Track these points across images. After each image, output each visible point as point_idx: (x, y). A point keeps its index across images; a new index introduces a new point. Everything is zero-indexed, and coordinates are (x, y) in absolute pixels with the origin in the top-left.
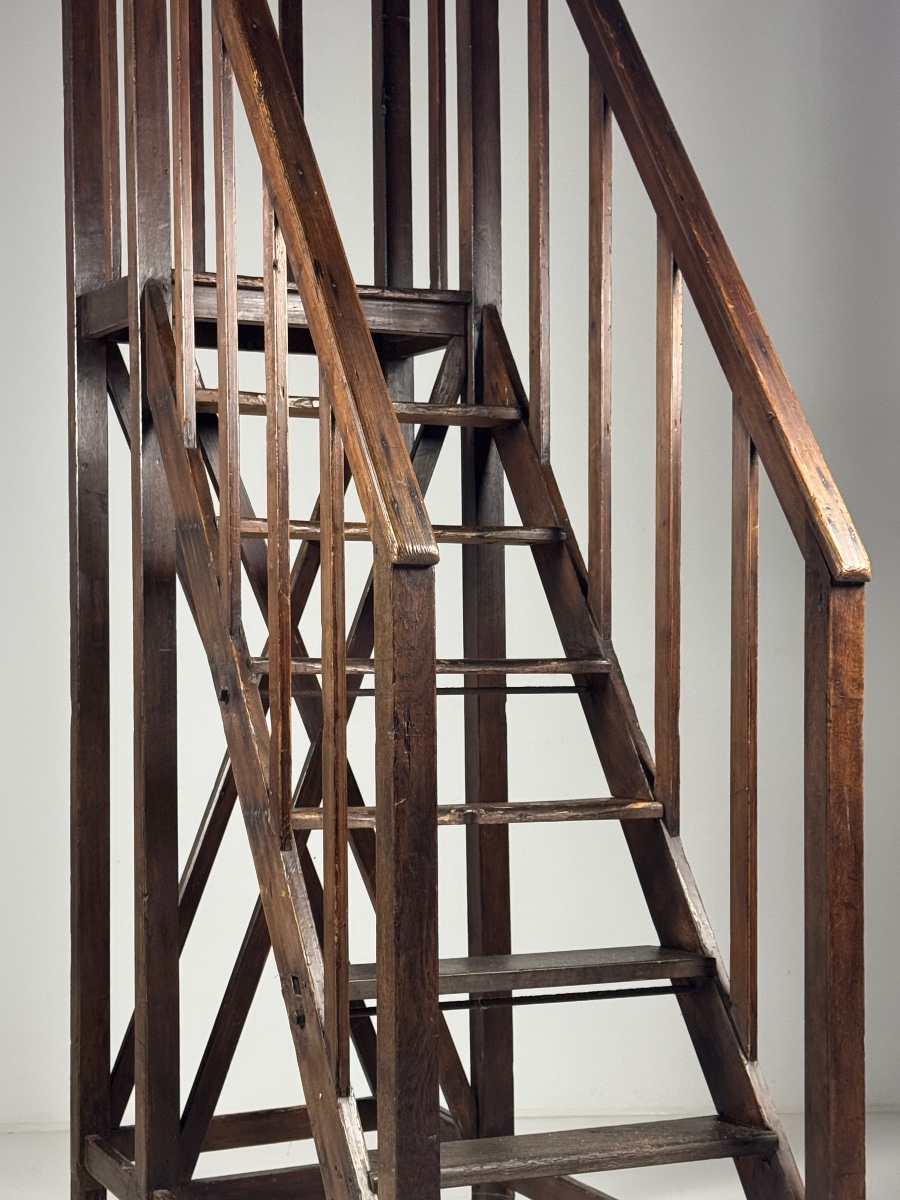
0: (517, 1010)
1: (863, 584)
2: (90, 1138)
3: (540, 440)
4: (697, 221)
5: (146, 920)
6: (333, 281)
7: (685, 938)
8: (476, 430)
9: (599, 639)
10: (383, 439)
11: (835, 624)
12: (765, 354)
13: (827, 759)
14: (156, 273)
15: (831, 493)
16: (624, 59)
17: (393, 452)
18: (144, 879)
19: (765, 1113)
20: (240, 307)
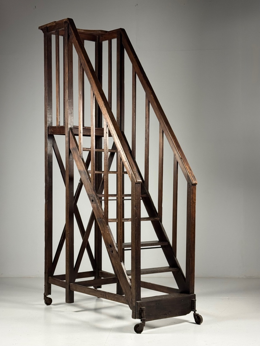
1: (196, 185)
2: (50, 277)
3: (134, 156)
5: (69, 238)
9: (147, 191)
11: (192, 191)
14: (71, 126)
17: (134, 166)
18: (69, 231)
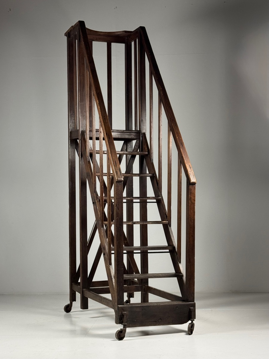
0: (149, 254)
1: (195, 184)
2: (73, 283)
3: (151, 158)
4: (173, 122)
5: (82, 243)
6: (109, 136)
7: (171, 244)
8: (141, 155)
9: (160, 193)
10: (115, 162)
11: (190, 191)
12: (182, 146)
13: (189, 212)
14: (83, 129)
15: (191, 169)
16: (163, 93)
17: (117, 164)
18: (81, 235)
19: (181, 271)
20: (96, 135)
